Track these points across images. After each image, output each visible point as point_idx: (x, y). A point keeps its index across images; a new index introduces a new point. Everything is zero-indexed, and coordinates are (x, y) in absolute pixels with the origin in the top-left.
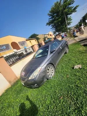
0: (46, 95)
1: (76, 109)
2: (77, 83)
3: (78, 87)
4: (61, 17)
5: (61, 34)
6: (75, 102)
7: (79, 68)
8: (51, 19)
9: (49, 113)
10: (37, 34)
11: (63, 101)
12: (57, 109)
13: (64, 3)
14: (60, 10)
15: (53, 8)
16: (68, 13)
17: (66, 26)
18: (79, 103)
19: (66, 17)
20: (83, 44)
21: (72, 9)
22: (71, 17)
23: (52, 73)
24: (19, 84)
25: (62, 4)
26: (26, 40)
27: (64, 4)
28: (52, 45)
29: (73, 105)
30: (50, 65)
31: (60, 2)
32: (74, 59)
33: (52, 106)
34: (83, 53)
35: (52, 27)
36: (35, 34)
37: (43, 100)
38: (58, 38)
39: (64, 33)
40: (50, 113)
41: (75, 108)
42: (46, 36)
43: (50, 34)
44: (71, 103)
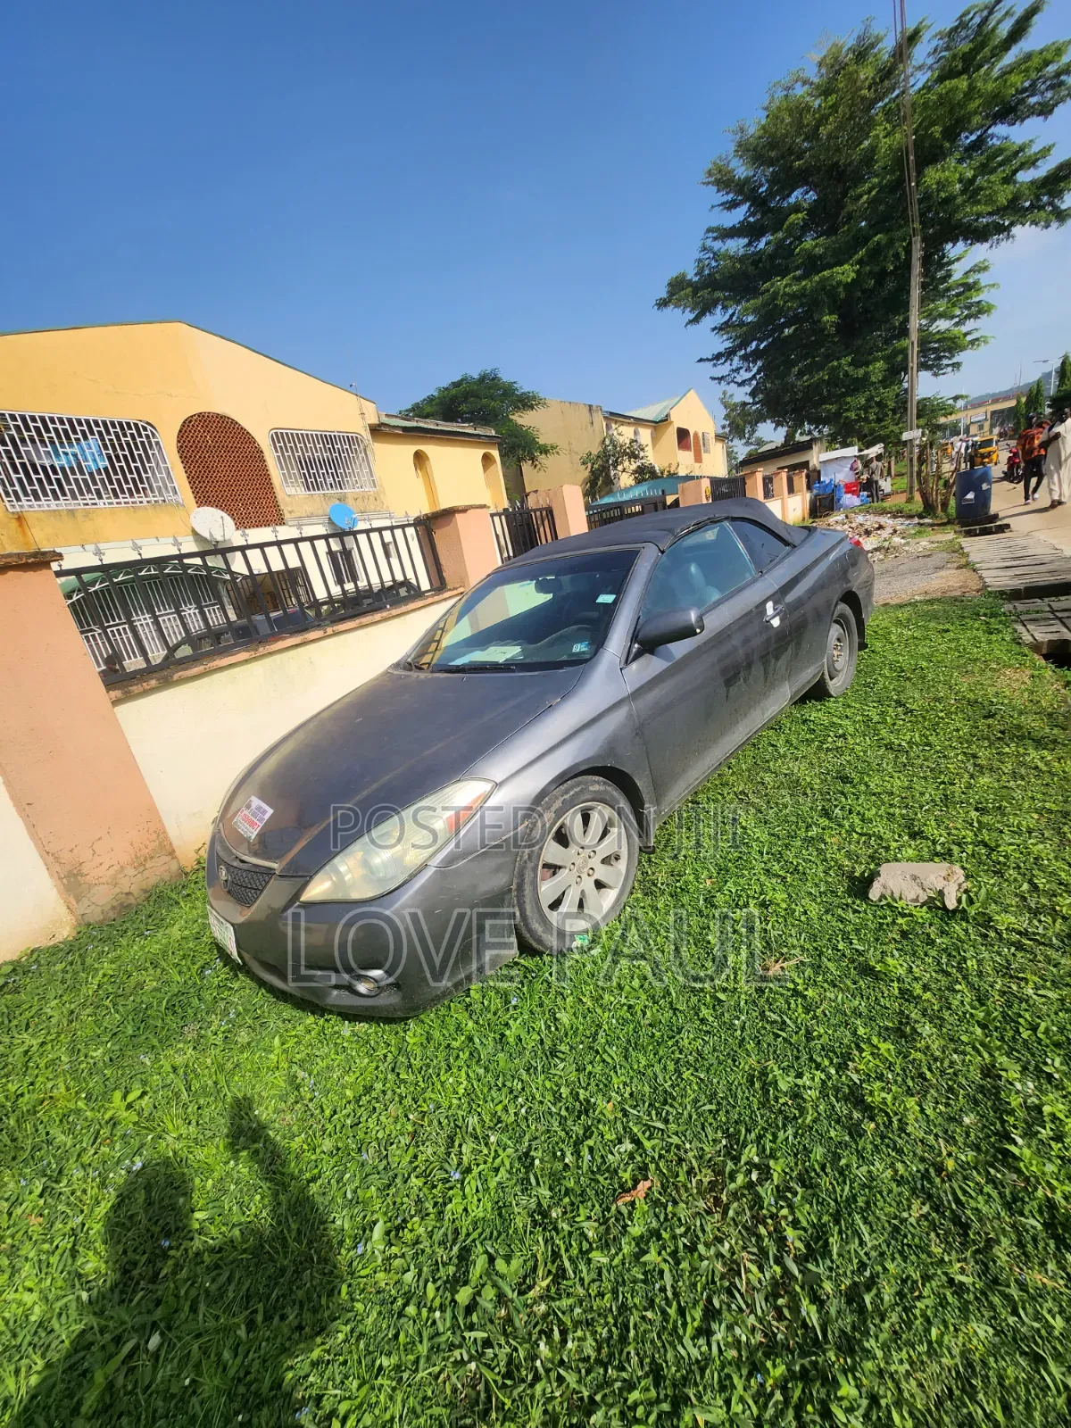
0: (473, 1120)
1: (772, 1348)
2: (864, 1062)
3: (869, 1111)
4: (860, 240)
5: (817, 457)
6: (786, 1271)
7: (935, 904)
8: (736, 246)
9: (455, 1327)
10: (524, 386)
11: (656, 1234)
12: (565, 1303)
13: (947, 74)
14: (873, 149)
15: (800, 110)
16: (968, 214)
17: (897, 369)
18: (828, 1286)
19: (926, 261)
20: (1043, 634)
21: (1024, 177)
22: (984, 278)
23: (599, 885)
24: (175, 932)
25: (921, 79)
26: (377, 431)
27: (940, 89)
28: (674, 561)
29: (759, 1299)
30: (597, 785)
31: (900, 54)
32: (898, 783)
33: (508, 1259)
34: (1021, 736)
35: (721, 344)
36: (506, 377)
37: (425, 1175)
38: (768, 494)
39: (853, 451)
40: (471, 1327)
41: (770, 1335)
42: (625, 434)
43: (678, 421)
44: (734, 1269)
